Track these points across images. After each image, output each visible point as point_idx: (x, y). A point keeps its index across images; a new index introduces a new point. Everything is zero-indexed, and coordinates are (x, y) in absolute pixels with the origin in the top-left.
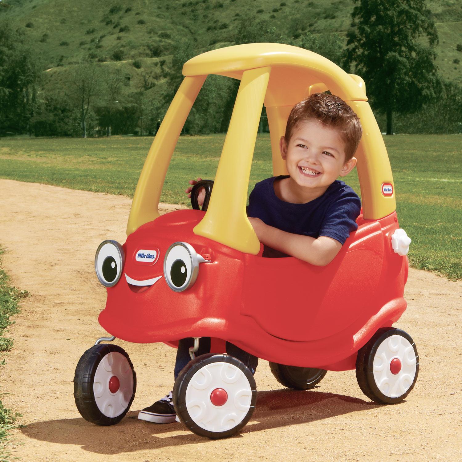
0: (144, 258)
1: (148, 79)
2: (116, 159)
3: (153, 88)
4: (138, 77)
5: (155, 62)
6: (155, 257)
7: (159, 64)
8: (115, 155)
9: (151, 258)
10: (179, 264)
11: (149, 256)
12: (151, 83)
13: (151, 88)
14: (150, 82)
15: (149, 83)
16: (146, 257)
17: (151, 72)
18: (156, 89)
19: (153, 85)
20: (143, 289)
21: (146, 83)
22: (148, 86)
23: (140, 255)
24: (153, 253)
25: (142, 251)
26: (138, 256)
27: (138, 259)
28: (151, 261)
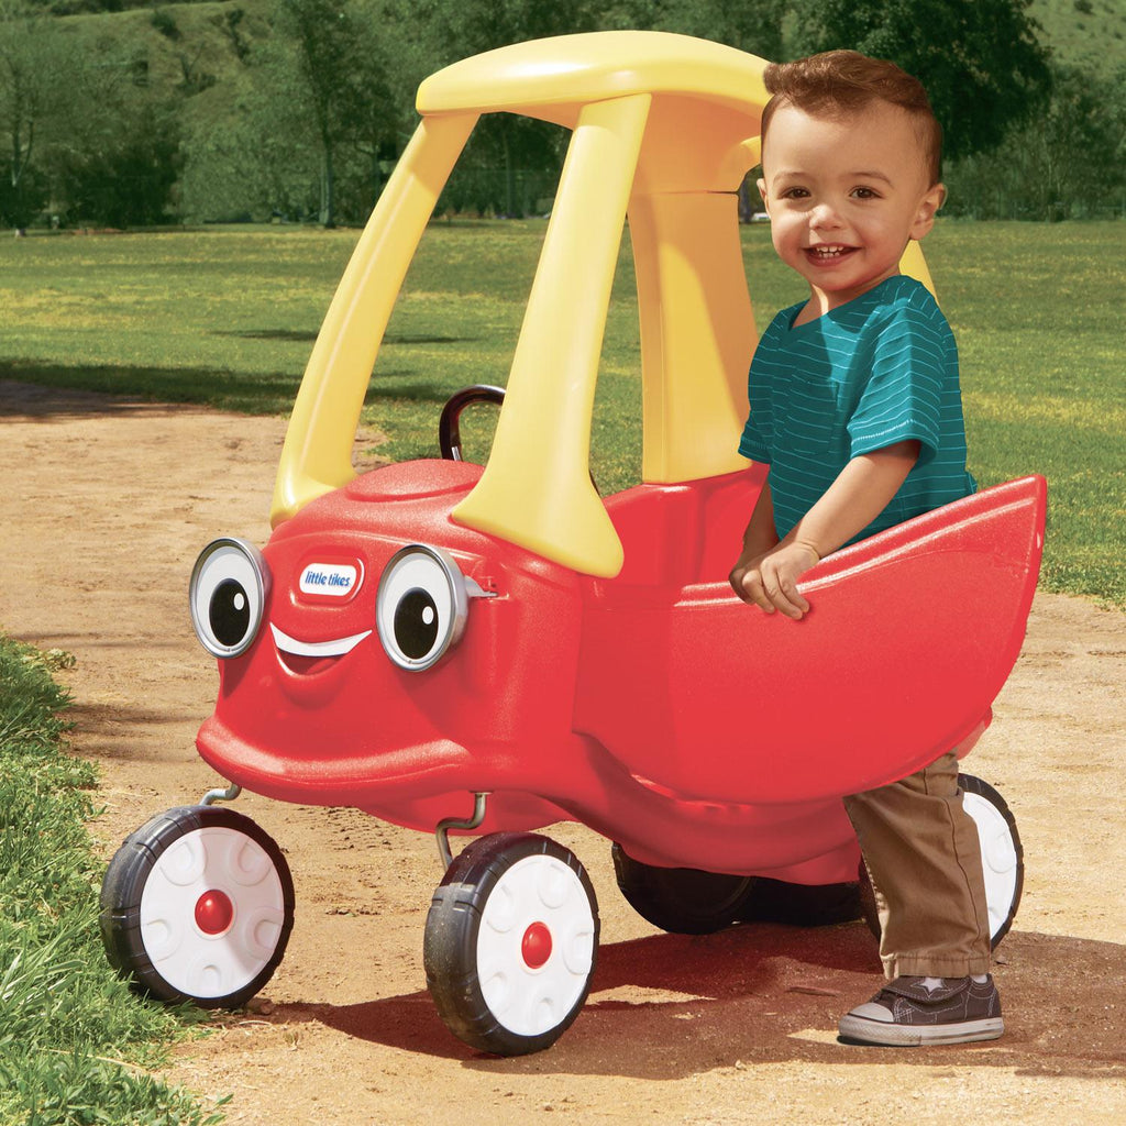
0: (323, 583)
1: (192, 66)
2: (134, 298)
3: (208, 90)
4: (165, 59)
5: (213, 14)
6: (352, 582)
7: (226, 21)
8: (127, 287)
9: (342, 584)
10: (417, 600)
11: (337, 581)
12: (204, 77)
13: (202, 89)
14: (200, 75)
15: (196, 78)
16: (327, 582)
17: (203, 46)
18: (215, 91)
19: (208, 81)
20: (321, 664)
21: (187, 75)
22: (197, 83)
23: (312, 578)
24: (348, 572)
25: (315, 568)
26: (307, 581)
27: (307, 588)
28: (341, 591)
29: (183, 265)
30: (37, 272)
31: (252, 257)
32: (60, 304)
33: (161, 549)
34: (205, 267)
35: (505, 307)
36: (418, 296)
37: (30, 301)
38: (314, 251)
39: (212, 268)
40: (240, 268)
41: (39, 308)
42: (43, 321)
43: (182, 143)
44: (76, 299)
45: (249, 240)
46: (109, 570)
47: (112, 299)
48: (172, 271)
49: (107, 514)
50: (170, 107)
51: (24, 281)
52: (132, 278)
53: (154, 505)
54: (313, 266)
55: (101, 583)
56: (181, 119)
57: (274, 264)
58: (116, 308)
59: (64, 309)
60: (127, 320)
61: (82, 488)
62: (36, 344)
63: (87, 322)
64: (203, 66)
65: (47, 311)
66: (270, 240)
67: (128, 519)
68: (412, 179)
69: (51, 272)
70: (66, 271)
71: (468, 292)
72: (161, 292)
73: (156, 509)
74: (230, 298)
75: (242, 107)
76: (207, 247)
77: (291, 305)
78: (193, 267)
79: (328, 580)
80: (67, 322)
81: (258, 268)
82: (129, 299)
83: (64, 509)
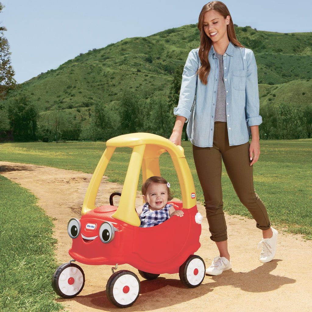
3: (85, 121)
4: (79, 116)
5: (86, 109)
6: (95, 227)
7: (88, 110)
10: (106, 231)
11: (92, 227)
17: (84, 114)
18: (87, 121)
19: (85, 119)
20: (90, 241)
21: (82, 118)
22: (83, 120)
23: (88, 226)
24: (94, 225)
25: (89, 224)
26: (87, 226)
27: (87, 228)
28: (93, 229)
29: (81, 148)
30: (59, 149)
31: (91, 146)
32: (62, 154)
33: (72, 198)
34: (84, 148)
35: (128, 155)
36: (115, 153)
37: (58, 154)
38: (100, 145)
39: (85, 148)
40: (89, 148)
41: (59, 155)
42: (59, 157)
43: (81, 128)
44: (64, 154)
45: (90, 144)
46: (64, 202)
47: (70, 153)
48: (79, 149)
49: (65, 192)
50: (80, 123)
51: (57, 150)
52: (72, 150)
53: (72, 190)
54: (100, 148)
55: (63, 204)
56: (81, 125)
57: (94, 148)
58: (70, 155)
59: (62, 155)
60: (71, 157)
61: (62, 187)
62: (57, 161)
63: (65, 157)
64: (84, 117)
65: (60, 155)
66: (93, 144)
67: (68, 192)
68: (105, 158)
69: (61, 149)
70: (63, 149)
71: (123, 152)
72: (76, 152)
73: (72, 191)
74: (87, 153)
75: (90, 123)
76: (84, 145)
77: (96, 154)
78: (82, 148)
79: (91, 226)
80: (63, 157)
81: (92, 148)
82: (72, 153)
83: (58, 191)
